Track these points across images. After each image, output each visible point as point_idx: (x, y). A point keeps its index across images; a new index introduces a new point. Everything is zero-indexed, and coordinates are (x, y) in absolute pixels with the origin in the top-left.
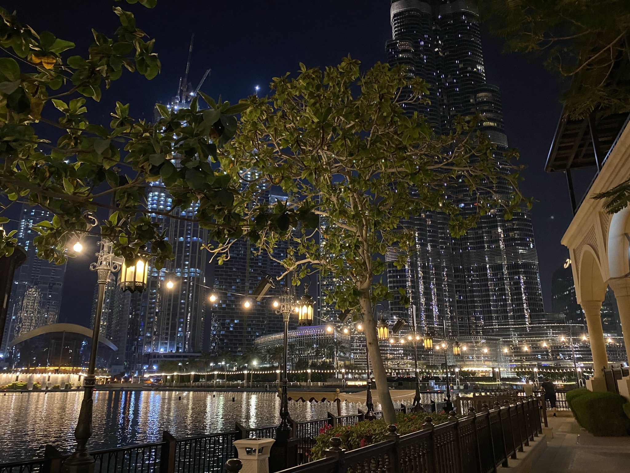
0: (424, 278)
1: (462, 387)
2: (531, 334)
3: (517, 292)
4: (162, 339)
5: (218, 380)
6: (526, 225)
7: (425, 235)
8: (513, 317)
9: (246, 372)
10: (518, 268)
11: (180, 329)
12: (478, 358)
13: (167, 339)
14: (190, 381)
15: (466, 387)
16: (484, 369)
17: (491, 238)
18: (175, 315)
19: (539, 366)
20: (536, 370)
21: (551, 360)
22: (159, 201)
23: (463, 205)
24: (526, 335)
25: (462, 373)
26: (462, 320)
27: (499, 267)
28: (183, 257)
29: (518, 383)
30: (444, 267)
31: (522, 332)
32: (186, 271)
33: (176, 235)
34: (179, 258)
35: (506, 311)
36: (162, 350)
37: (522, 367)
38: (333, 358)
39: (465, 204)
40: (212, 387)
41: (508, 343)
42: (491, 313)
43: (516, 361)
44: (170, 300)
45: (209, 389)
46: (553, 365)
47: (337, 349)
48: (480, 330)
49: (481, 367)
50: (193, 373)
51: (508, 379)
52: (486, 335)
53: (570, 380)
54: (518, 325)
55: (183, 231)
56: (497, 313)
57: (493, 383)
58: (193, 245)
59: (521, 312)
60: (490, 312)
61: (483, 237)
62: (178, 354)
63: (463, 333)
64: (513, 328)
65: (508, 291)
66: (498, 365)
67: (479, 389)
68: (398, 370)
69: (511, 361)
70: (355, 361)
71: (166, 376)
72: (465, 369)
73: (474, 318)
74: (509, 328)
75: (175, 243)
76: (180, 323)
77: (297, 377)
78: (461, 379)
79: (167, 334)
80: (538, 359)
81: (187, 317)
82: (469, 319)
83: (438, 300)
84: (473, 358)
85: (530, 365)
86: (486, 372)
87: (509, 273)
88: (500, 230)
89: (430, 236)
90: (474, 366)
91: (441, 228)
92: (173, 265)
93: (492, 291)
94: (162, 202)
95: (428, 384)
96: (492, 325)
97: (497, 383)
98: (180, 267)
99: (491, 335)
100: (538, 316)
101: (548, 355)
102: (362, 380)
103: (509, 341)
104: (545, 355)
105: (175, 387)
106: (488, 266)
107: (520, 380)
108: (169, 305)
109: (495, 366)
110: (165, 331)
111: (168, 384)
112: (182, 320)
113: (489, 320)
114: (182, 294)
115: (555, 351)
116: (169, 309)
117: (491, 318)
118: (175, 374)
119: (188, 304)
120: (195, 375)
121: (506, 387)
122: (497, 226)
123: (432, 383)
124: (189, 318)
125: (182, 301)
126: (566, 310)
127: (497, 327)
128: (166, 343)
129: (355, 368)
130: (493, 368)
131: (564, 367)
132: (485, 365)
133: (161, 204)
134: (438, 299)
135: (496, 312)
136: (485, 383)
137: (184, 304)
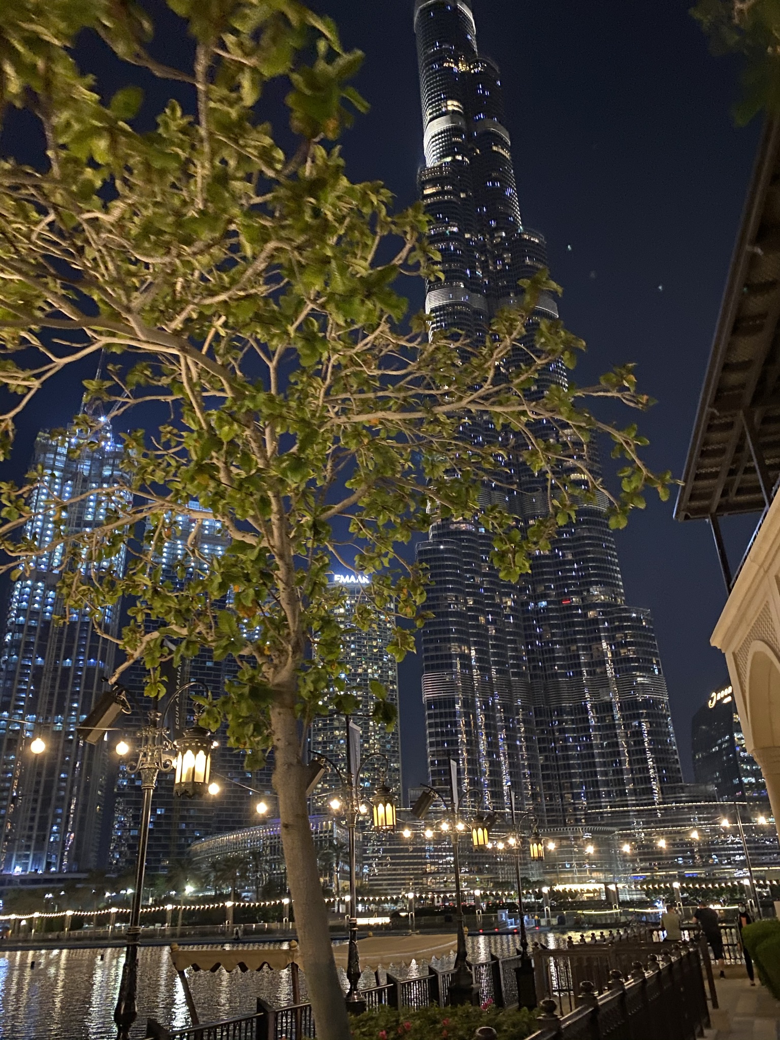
0: (487, 726)
1: (554, 921)
2: (664, 821)
3: (637, 748)
4: (20, 848)
5: (118, 925)
6: (645, 637)
7: (487, 653)
8: (634, 792)
9: (169, 907)
10: (637, 709)
11: (55, 828)
12: (580, 865)
13: (28, 848)
14: (63, 930)
15: (562, 921)
16: (591, 887)
17: (592, 658)
18: (46, 803)
19: (682, 878)
20: (676, 885)
21: (699, 867)
22: (32, 596)
23: (544, 603)
24: (656, 822)
25: (553, 894)
26: (551, 800)
27: (607, 707)
28: (68, 696)
29: (649, 910)
30: (518, 708)
31: (649, 818)
32: (73, 719)
33: (58, 656)
34: (62, 698)
35: (621, 782)
36: (18, 870)
37: (653, 881)
38: (331, 875)
39: (548, 602)
40: (105, 938)
41: (627, 837)
42: (598, 786)
43: (643, 870)
44: (39, 774)
45: (99, 942)
46: (703, 876)
47: (338, 857)
48: (580, 815)
49: (585, 882)
50: (69, 913)
51: (631, 904)
52: (592, 825)
53: (732, 901)
54: (642, 805)
55: (72, 647)
56: (608, 786)
57: (607, 912)
58: (87, 674)
59: (646, 783)
60: (596, 784)
61: (578, 656)
62: (47, 876)
63: (554, 821)
64: (634, 811)
65: (623, 748)
66: (614, 877)
67: (583, 923)
68: (445, 892)
69: (634, 870)
70: (370, 880)
71: (20, 920)
72: (559, 888)
73: (570, 796)
74: (629, 811)
75: (56, 670)
76: (56, 816)
77: (265, 914)
78: (552, 908)
79: (29, 838)
80: (678, 866)
81: (70, 805)
82: (562, 797)
83: (511, 765)
84: (571, 867)
85: (666, 876)
86: (595, 891)
87: (623, 716)
88: (604, 645)
89: (494, 655)
90: (573, 883)
91: (511, 641)
92: (49, 711)
93: (598, 748)
94: (37, 598)
95: (496, 917)
96: (601, 807)
97: (614, 911)
98: (61, 713)
99: (600, 825)
100: (673, 790)
101: (693, 858)
102: (382, 914)
103: (629, 835)
104: (689, 857)
105: (34, 941)
106: (589, 706)
107: (651, 905)
108: (38, 783)
109: (608, 880)
110: (26, 833)
111: (21, 935)
112: (60, 811)
113: (595, 798)
114: (64, 763)
115: (705, 851)
116: (37, 792)
117: (598, 795)
118: (36, 915)
119: (73, 781)
120: (73, 916)
121: (630, 918)
122: (599, 639)
123: (504, 915)
124: (72, 807)
125: (62, 775)
126: (717, 778)
127: (609, 809)
128: (27, 856)
129: (371, 892)
130: (606, 884)
131: (720, 879)
132: (592, 878)
133: (36, 602)
134: (510, 763)
135: (606, 783)
136: (593, 912)
137: (64, 780)
